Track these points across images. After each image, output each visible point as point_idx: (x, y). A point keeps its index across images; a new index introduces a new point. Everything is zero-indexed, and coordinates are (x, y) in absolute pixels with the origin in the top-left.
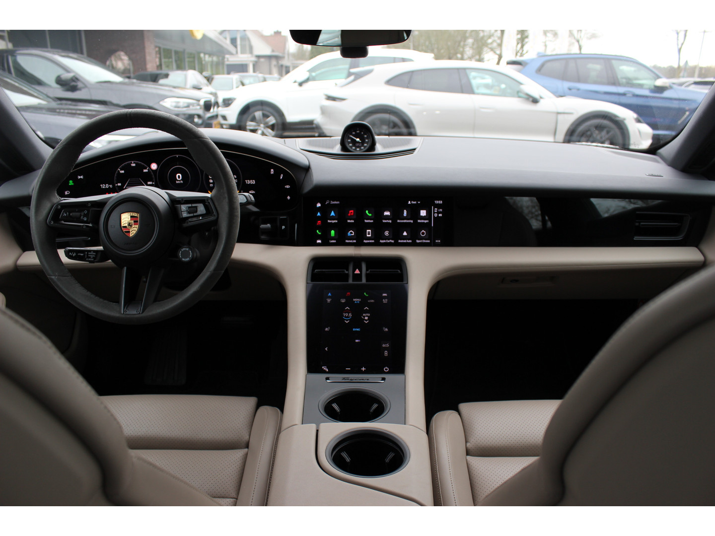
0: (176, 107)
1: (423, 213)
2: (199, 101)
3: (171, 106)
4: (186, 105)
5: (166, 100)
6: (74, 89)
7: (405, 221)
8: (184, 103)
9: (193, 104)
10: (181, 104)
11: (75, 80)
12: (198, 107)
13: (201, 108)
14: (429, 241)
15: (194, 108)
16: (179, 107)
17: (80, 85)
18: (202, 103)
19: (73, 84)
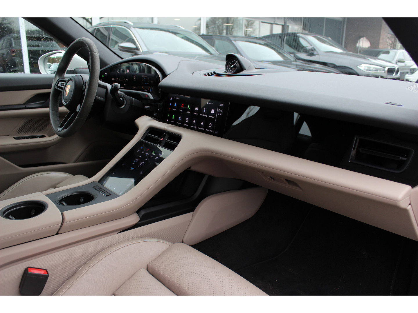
0: (367, 70)
1: (213, 111)
2: (385, 68)
3: (364, 69)
4: (374, 69)
5: (361, 65)
6: (312, 54)
7: (203, 115)
8: (373, 68)
9: (380, 70)
10: (371, 69)
11: (313, 50)
12: (383, 72)
13: (385, 72)
14: (212, 131)
15: (380, 72)
16: (370, 70)
17: (315, 53)
18: (386, 69)
19: (312, 52)
